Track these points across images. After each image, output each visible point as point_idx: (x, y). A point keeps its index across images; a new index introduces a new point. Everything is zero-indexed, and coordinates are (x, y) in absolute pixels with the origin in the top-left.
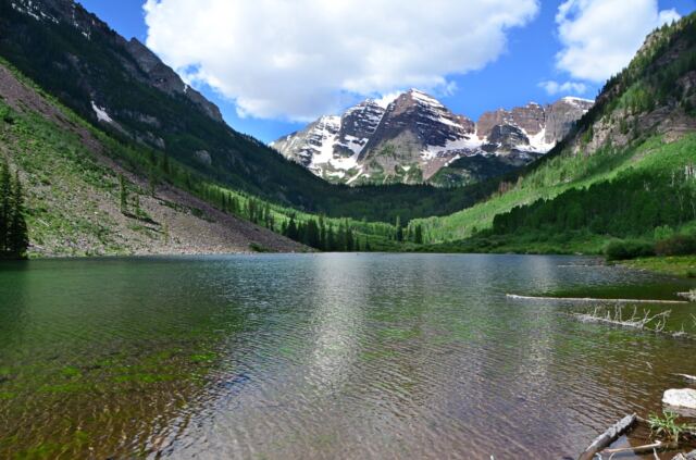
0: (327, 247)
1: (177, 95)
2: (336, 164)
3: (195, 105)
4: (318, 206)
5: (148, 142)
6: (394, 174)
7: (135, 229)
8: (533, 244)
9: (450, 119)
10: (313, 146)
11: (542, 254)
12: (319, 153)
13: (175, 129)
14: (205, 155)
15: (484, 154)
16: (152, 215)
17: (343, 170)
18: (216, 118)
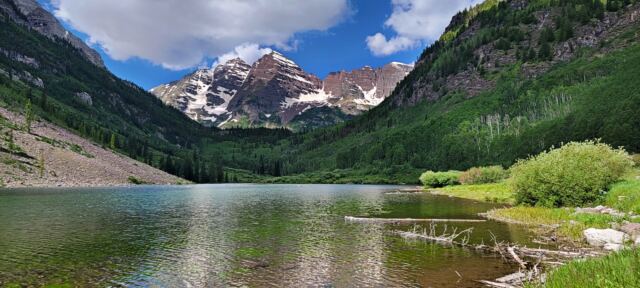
0: (200, 179)
1: (57, 38)
2: (210, 111)
3: (77, 50)
4: (193, 145)
5: (25, 81)
6: (258, 119)
7: (7, 163)
8: (367, 177)
9: (304, 77)
10: (189, 94)
11: (374, 184)
12: (194, 100)
13: (55, 71)
14: (86, 97)
15: (330, 105)
16: (27, 150)
17: (215, 115)
18: (98, 64)
